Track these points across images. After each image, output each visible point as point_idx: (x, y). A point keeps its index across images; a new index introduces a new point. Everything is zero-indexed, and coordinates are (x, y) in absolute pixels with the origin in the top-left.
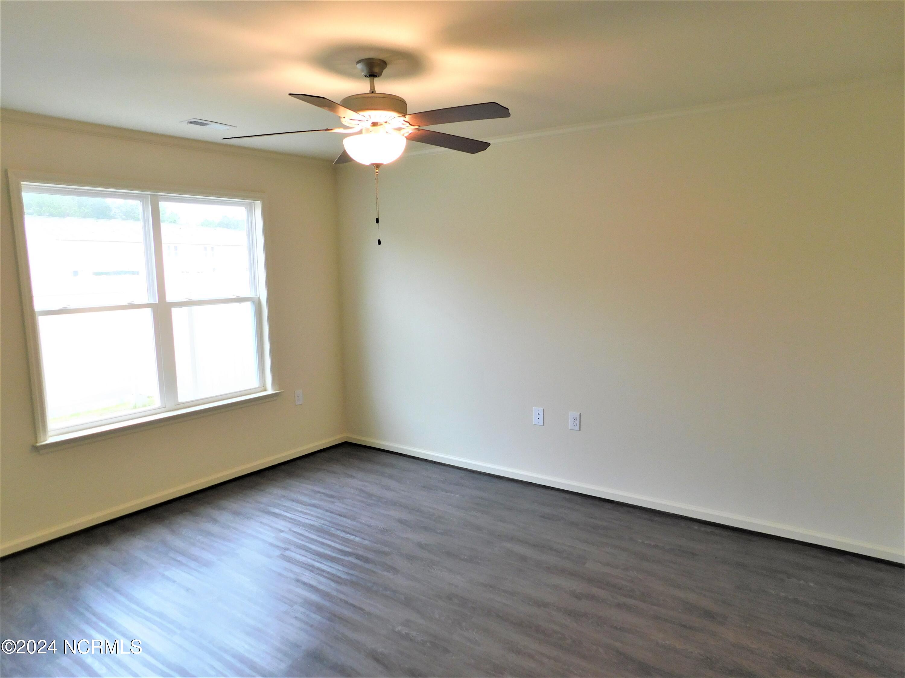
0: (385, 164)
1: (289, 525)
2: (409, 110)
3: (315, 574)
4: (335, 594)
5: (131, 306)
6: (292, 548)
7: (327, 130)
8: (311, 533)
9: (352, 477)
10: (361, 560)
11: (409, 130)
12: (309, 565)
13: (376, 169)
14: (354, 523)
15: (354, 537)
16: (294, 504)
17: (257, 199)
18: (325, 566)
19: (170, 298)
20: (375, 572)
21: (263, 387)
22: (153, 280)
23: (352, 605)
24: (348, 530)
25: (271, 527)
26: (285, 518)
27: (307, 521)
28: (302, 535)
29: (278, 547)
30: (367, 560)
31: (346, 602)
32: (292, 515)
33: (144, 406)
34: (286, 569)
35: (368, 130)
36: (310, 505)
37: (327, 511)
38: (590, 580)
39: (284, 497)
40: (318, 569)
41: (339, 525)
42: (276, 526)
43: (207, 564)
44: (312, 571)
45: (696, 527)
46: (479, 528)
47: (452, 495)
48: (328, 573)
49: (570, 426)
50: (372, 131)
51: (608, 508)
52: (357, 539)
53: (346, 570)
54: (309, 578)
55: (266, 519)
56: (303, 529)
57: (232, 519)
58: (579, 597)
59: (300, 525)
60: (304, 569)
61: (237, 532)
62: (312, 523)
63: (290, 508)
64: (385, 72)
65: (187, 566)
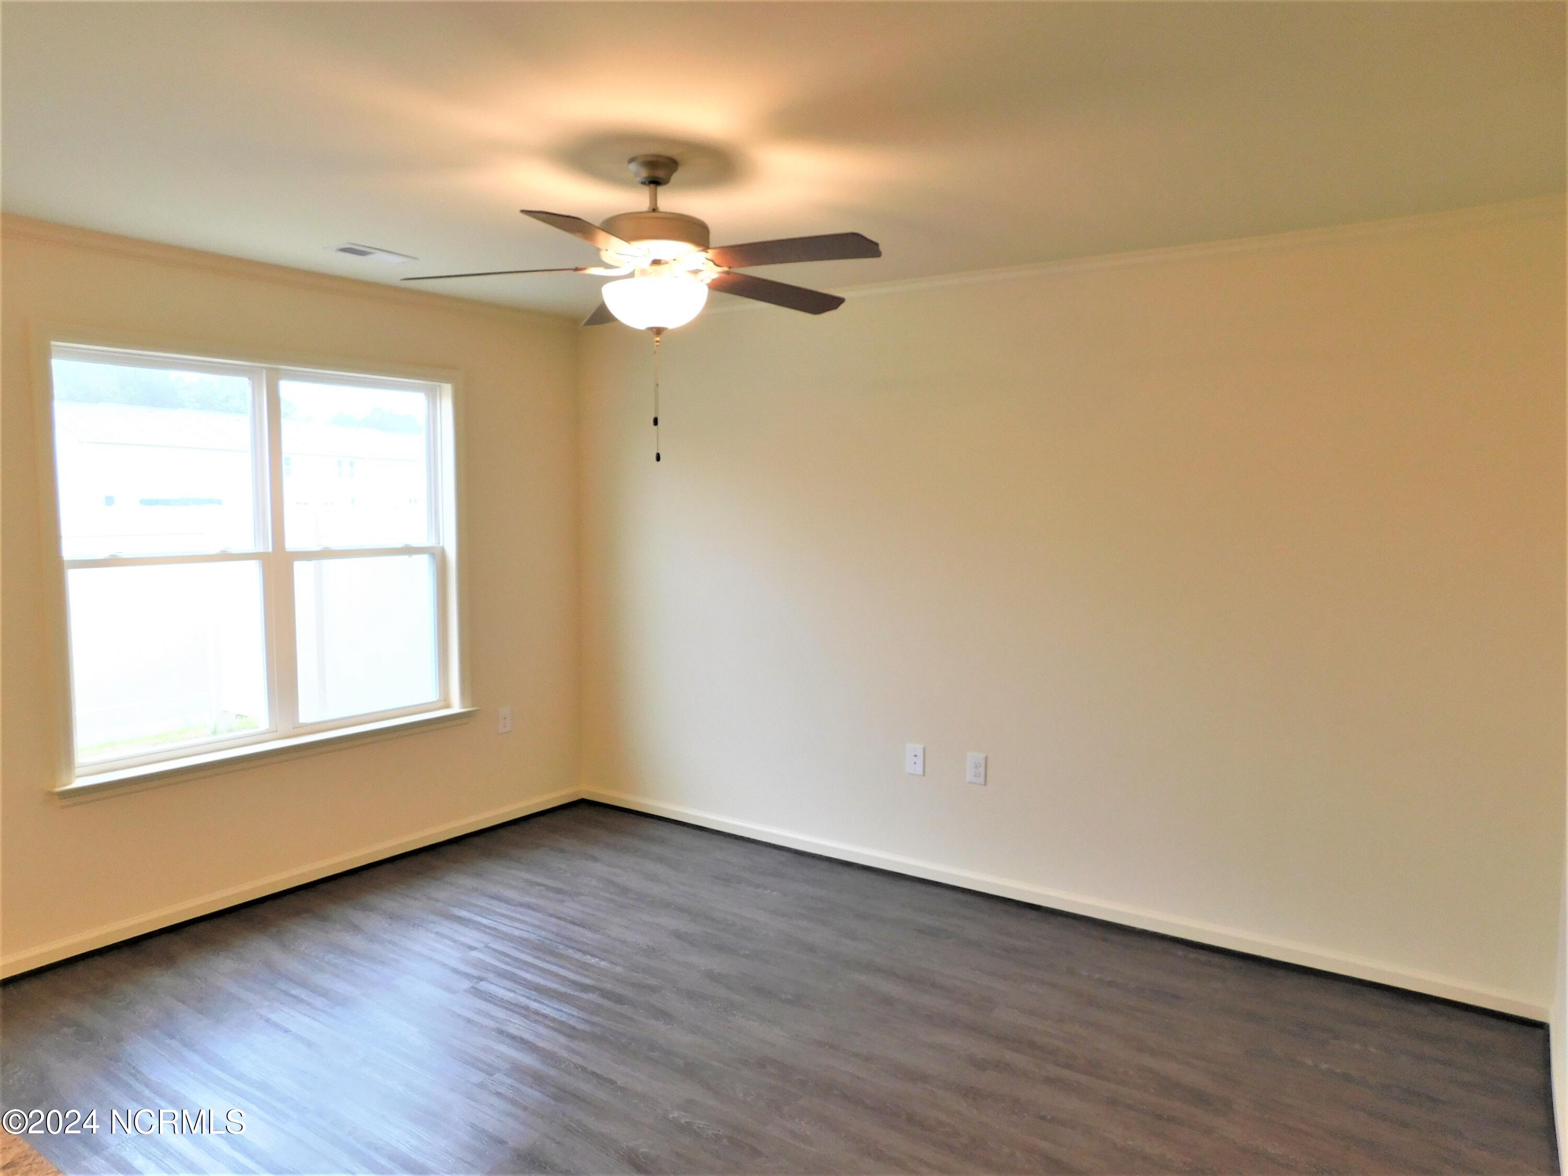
0: (671, 330)
1: (486, 939)
2: (714, 240)
3: (530, 1021)
4: (564, 1054)
5: (226, 557)
6: (491, 976)
7: (576, 269)
8: (523, 952)
9: (595, 859)
10: (609, 999)
11: (713, 272)
12: (521, 1007)
13: (657, 337)
14: (598, 937)
15: (597, 959)
16: (494, 902)
17: (446, 380)
18: (548, 1008)
19: (292, 544)
20: (632, 1020)
21: (445, 700)
22: (264, 514)
23: (593, 1073)
24: (585, 948)
25: (455, 941)
26: (479, 927)
27: (517, 933)
28: (508, 956)
29: (467, 976)
30: (620, 1000)
31: (584, 1069)
32: (492, 922)
33: (231, 731)
34: (479, 1012)
35: (643, 272)
36: (521, 905)
37: (551, 915)
38: (1000, 1039)
39: (475, 890)
40: (536, 1013)
41: (569, 939)
42: (462, 939)
43: (343, 1002)
44: (525, 1016)
45: (1180, 952)
46: (811, 949)
47: (766, 892)
48: (554, 1020)
49: (969, 777)
50: (651, 273)
51: (1031, 918)
52: (603, 964)
53: (582, 1015)
54: (521, 1028)
55: (446, 927)
56: (509, 946)
57: (386, 926)
58: (981, 1065)
59: (503, 939)
60: (511, 1013)
61: (395, 948)
62: (525, 935)
63: (488, 909)
64: (675, 177)
65: (309, 1004)
